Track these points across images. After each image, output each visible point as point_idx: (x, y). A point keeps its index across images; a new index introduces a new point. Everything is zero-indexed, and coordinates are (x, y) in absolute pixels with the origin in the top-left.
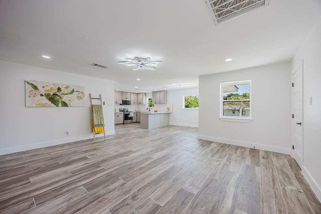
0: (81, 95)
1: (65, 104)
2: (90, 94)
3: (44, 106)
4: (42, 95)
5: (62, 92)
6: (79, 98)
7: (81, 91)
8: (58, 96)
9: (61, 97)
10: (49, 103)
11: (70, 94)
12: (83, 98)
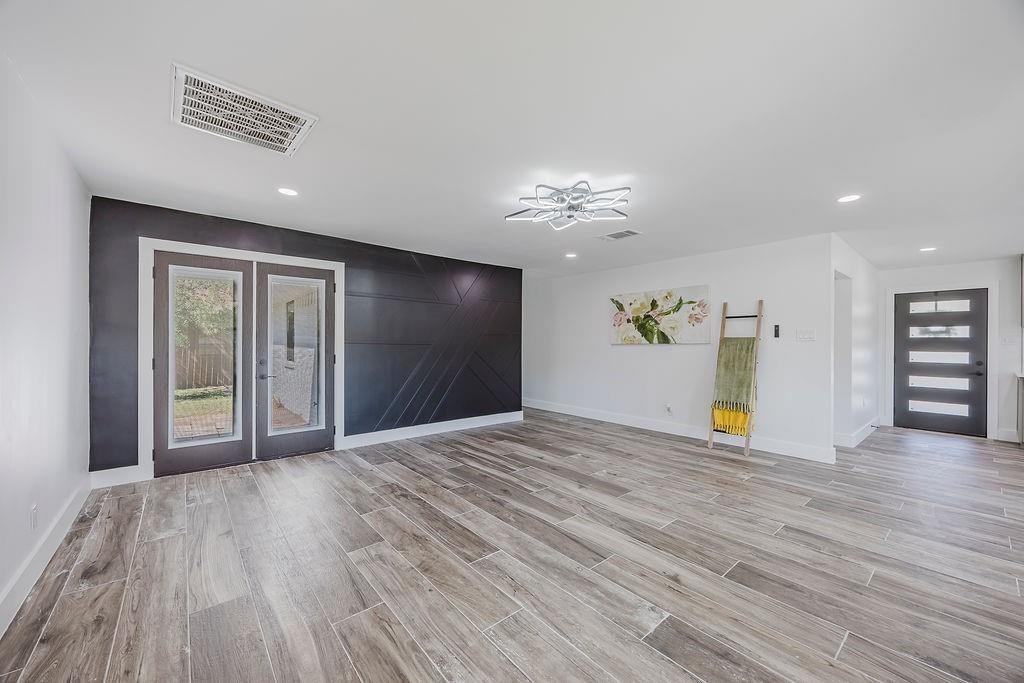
0: (698, 310)
1: (664, 339)
2: (725, 305)
3: (632, 342)
4: (629, 321)
5: (659, 309)
6: (695, 319)
7: (697, 300)
8: (653, 320)
9: (656, 322)
10: (638, 335)
11: (674, 311)
12: (705, 320)
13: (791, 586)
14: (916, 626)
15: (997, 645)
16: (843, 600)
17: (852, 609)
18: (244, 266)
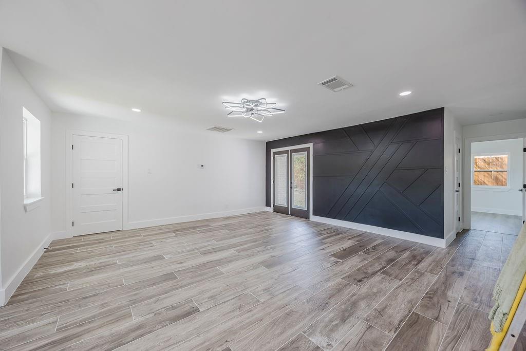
13: (154, 284)
14: (104, 304)
15: (72, 319)
16: (134, 293)
17: (128, 292)
18: (287, 152)
